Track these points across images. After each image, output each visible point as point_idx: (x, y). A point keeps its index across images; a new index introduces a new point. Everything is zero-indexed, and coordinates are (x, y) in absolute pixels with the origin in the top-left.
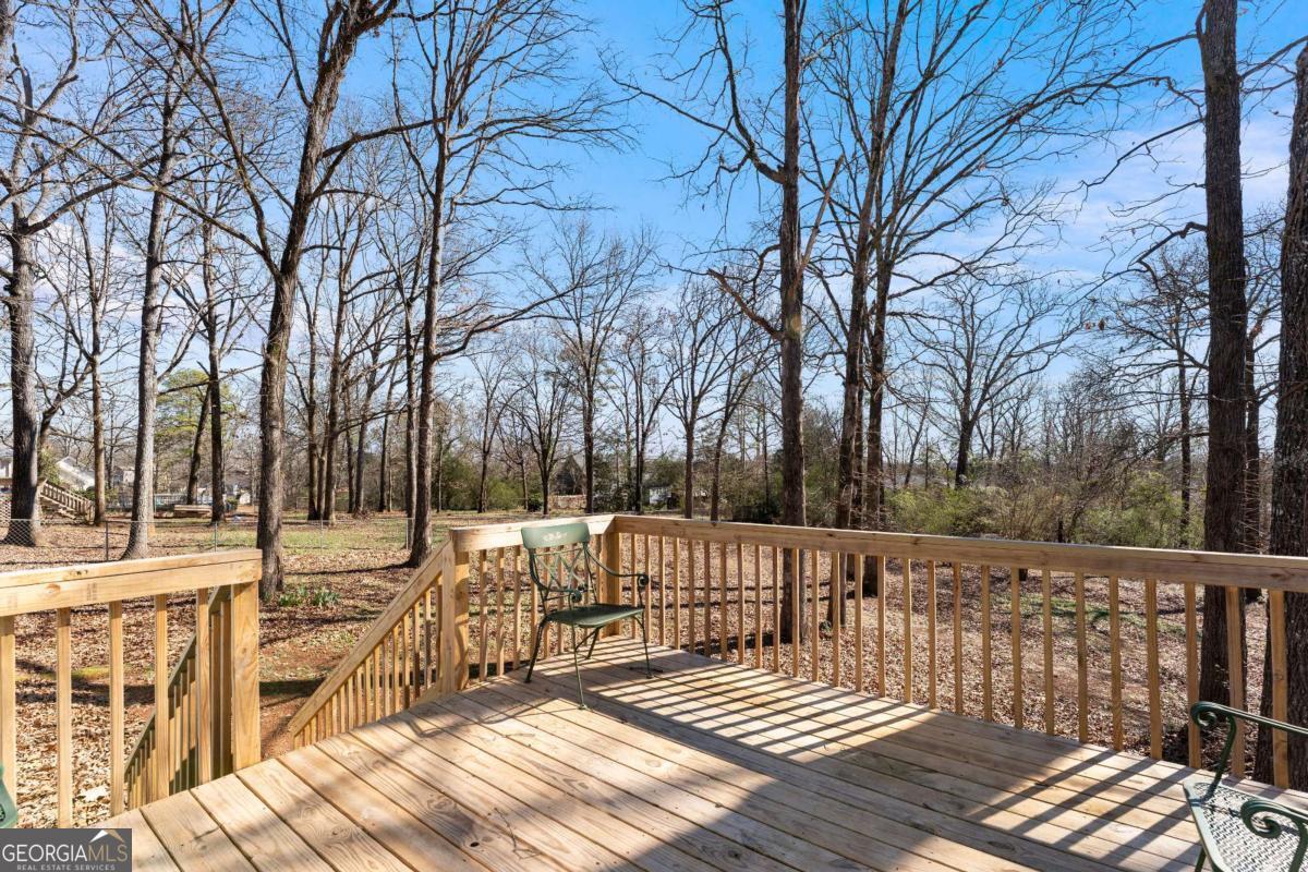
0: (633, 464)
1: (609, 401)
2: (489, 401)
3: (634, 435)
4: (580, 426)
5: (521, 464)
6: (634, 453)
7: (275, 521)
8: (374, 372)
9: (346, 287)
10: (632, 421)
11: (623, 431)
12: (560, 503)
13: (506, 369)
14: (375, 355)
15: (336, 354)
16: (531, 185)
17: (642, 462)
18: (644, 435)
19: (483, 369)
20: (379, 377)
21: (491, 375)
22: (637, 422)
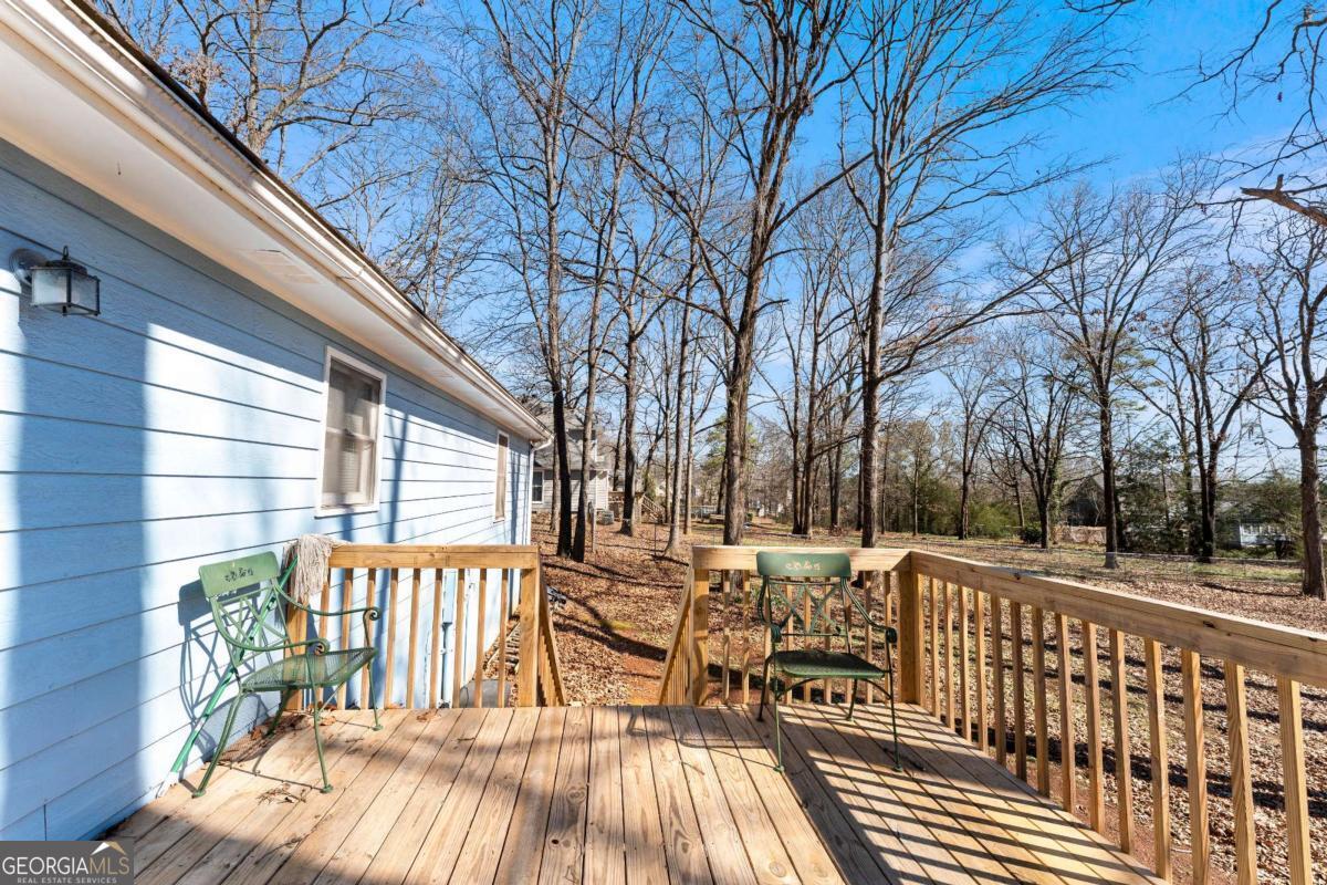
0: (1196, 488)
1: (1147, 403)
2: (968, 418)
3: (1193, 447)
4: (1095, 441)
5: (1015, 486)
6: (1196, 472)
7: (735, 529)
8: (848, 399)
9: (820, 329)
10: (1190, 429)
11: (1173, 441)
12: (1073, 536)
13: (987, 380)
14: (849, 385)
15: (813, 389)
16: (981, 177)
17: (1213, 484)
18: (1215, 447)
19: (960, 384)
20: (852, 405)
21: (970, 387)
22: (1198, 428)
